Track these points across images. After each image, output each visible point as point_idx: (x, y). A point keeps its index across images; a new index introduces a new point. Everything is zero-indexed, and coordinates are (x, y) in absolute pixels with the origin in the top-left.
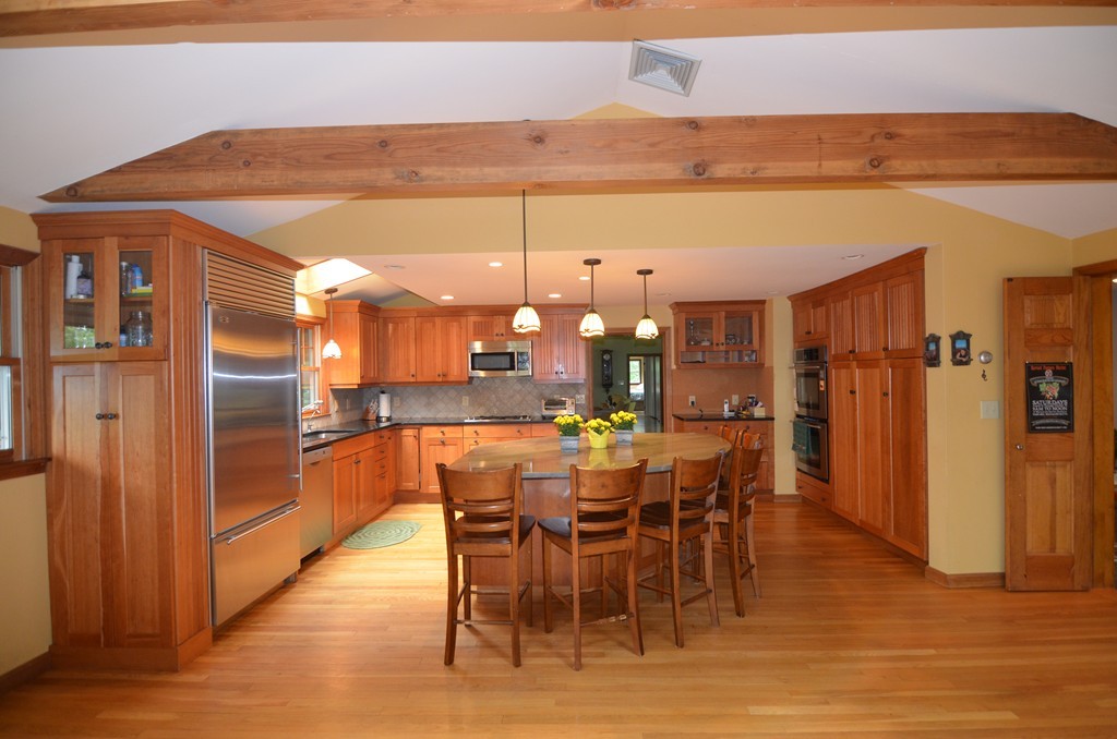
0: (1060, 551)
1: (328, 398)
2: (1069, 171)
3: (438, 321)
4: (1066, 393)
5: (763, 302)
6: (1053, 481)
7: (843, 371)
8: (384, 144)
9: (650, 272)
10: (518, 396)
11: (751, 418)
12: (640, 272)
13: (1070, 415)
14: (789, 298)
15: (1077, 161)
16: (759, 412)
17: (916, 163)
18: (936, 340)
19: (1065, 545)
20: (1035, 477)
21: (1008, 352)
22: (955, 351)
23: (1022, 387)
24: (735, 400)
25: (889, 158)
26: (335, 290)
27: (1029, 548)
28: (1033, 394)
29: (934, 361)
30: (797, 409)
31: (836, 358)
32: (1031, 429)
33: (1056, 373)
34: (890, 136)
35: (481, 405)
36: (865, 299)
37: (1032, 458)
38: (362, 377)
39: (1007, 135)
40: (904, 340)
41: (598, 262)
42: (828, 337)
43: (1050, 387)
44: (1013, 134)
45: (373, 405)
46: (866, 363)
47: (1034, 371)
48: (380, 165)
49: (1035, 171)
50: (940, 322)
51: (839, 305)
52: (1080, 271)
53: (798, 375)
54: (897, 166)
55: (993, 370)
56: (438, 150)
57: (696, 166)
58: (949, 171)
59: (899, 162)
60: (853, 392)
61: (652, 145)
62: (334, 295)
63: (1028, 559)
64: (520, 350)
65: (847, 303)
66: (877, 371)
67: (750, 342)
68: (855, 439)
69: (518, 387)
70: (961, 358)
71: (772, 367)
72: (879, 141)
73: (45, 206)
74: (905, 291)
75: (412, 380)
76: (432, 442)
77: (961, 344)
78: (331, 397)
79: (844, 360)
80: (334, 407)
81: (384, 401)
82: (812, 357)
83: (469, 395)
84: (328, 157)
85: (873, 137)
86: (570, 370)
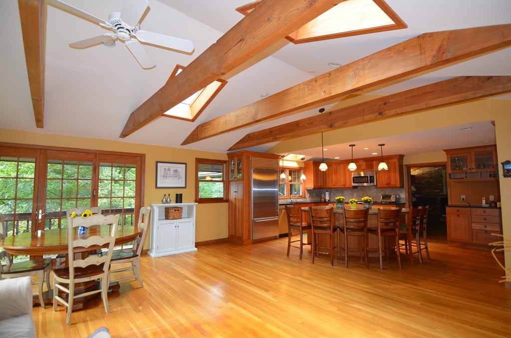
1: (305, 192)
2: (459, 100)
3: (342, 165)
8: (271, 132)
9: (384, 145)
12: (379, 145)
15: (463, 95)
17: (394, 111)
24: (492, 198)
25: (385, 111)
26: (304, 159)
38: (314, 186)
39: (430, 92)
41: (354, 145)
44: (433, 91)
45: (323, 196)
49: (442, 103)
54: (388, 113)
57: (331, 125)
58: (406, 111)
59: (388, 111)
61: (321, 121)
62: (304, 160)
64: (371, 175)
72: (382, 106)
73: (228, 152)
75: (334, 187)
78: (306, 192)
80: (307, 195)
81: (327, 194)
83: (356, 193)
84: (263, 136)
85: (380, 106)
86: (393, 183)
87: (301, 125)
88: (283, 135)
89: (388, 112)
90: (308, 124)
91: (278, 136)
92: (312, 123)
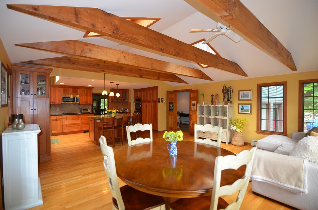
0: (172, 126)
4: (173, 106)
5: (128, 90)
6: (171, 117)
7: (145, 103)
8: (98, 65)
10: (73, 108)
11: (126, 112)
12: (117, 84)
13: (173, 109)
14: (134, 90)
16: (127, 111)
18: (159, 99)
19: (173, 126)
20: (170, 117)
21: (167, 101)
22: (162, 101)
23: (168, 106)
24: (122, 109)
27: (169, 126)
28: (170, 106)
29: (159, 102)
30: (135, 110)
31: (143, 101)
32: (169, 111)
33: (172, 104)
34: (160, 75)
35: (62, 111)
36: (149, 92)
37: (169, 115)
40: (155, 99)
42: (142, 97)
43: (171, 106)
46: (149, 102)
47: (170, 103)
48: (98, 68)
50: (160, 97)
51: (144, 93)
52: (174, 91)
53: (135, 104)
55: (166, 103)
56: (107, 67)
60: (146, 107)
61: (136, 72)
63: (169, 127)
64: (77, 97)
65: (146, 92)
66: (151, 103)
67: (126, 97)
68: (147, 114)
69: (73, 106)
70: (162, 102)
71: (130, 103)
72: (159, 75)
74: (155, 91)
76: (53, 120)
77: (162, 100)
79: (144, 101)
82: (138, 101)
83: (59, 108)
86: (89, 102)
87: (124, 70)
88: (111, 71)
89: (161, 78)
90: (128, 70)
91: (105, 70)
92: (131, 71)
